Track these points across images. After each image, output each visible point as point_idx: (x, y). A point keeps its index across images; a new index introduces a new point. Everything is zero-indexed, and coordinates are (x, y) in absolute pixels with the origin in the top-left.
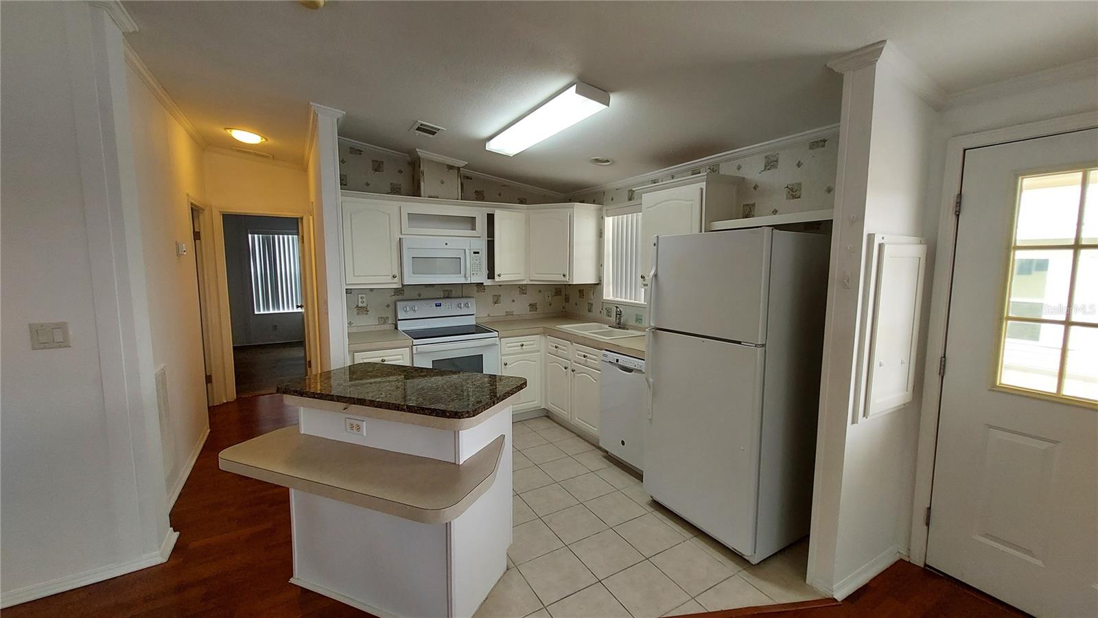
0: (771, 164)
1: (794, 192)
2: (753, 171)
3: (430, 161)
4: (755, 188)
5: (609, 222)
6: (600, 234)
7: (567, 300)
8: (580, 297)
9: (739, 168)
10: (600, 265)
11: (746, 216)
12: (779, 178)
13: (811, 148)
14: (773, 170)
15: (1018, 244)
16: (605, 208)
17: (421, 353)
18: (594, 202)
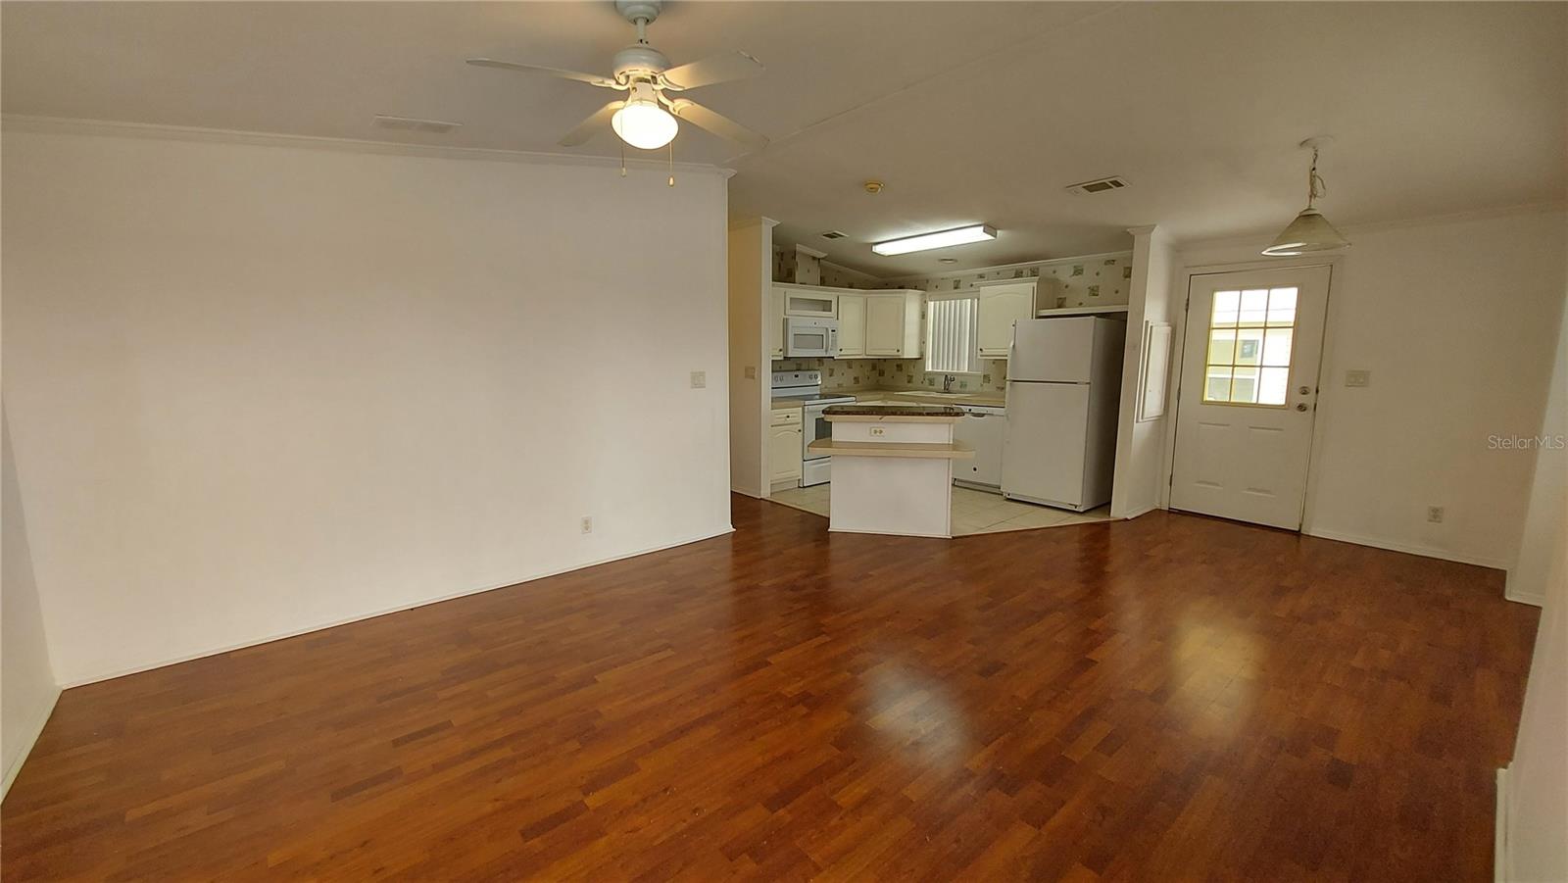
0: (1078, 271)
1: (1094, 291)
2: (1065, 275)
3: (805, 255)
4: (1067, 287)
5: (931, 304)
6: (924, 316)
7: (881, 373)
8: (898, 370)
9: (1054, 272)
10: (923, 342)
11: (1059, 307)
12: (1083, 282)
13: (1106, 264)
14: (1080, 276)
15: (1214, 326)
16: (928, 294)
17: (812, 412)
18: (916, 288)
